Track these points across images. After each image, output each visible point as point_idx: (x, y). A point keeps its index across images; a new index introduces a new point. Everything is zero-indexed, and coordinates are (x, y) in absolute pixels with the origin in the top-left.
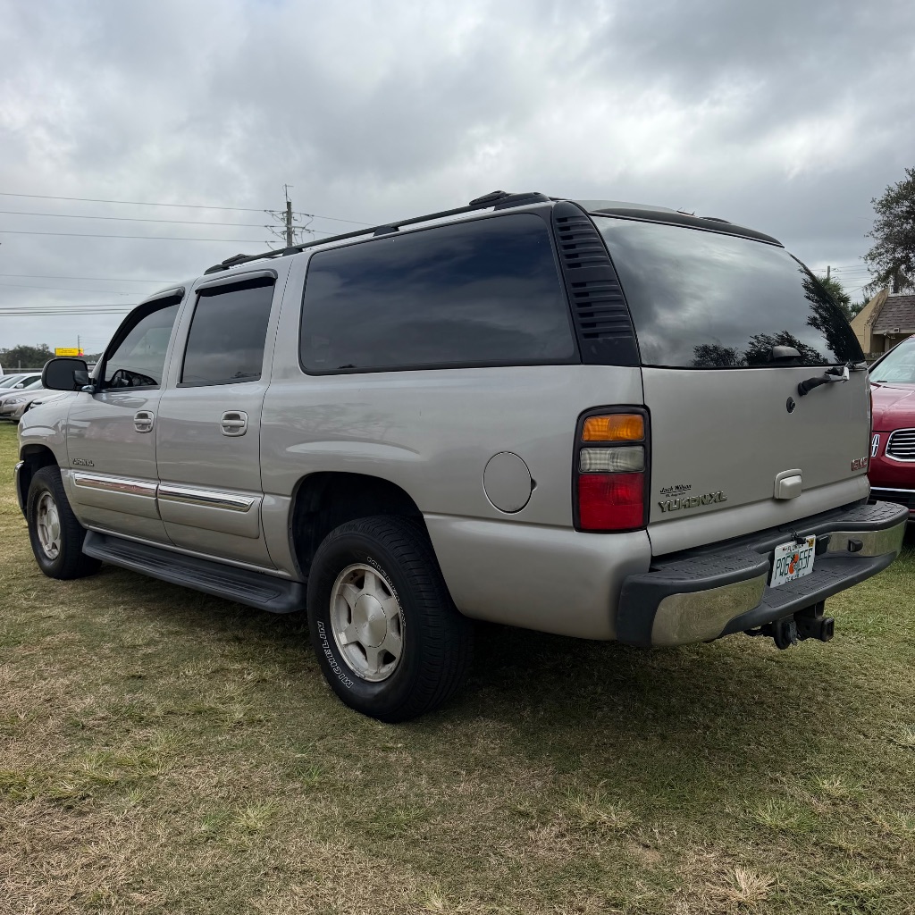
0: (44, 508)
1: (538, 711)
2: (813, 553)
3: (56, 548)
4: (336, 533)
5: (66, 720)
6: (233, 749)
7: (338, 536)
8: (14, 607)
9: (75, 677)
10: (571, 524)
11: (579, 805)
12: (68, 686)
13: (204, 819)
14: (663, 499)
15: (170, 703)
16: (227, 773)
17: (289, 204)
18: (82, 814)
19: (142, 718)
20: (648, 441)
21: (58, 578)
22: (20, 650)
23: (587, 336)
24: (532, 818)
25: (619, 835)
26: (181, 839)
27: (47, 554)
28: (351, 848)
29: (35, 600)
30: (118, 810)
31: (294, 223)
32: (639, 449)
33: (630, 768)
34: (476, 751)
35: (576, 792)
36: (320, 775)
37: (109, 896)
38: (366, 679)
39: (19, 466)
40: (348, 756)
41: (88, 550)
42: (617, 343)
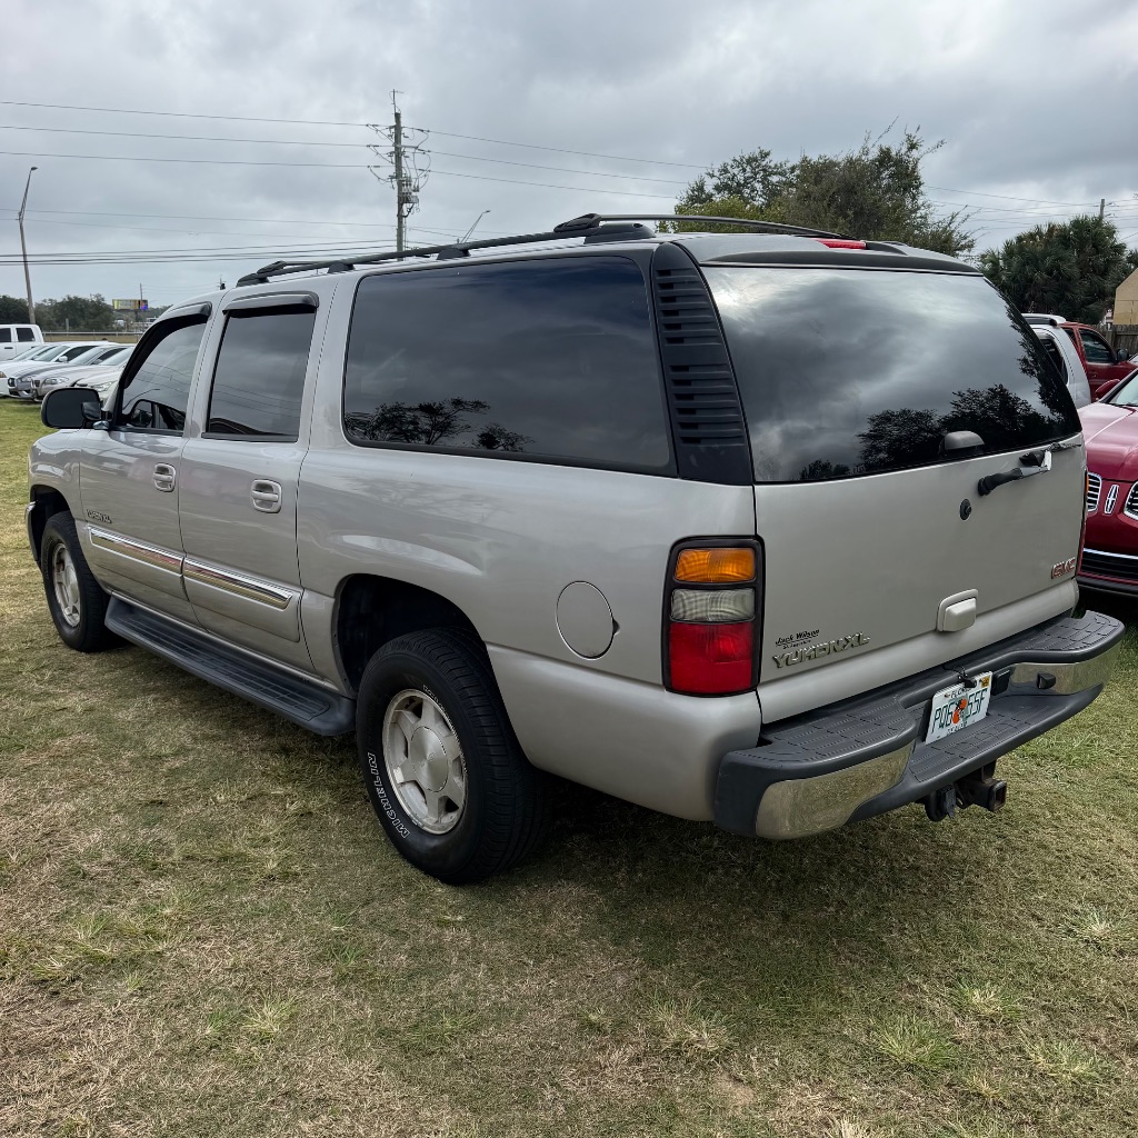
0: (61, 562)
1: (636, 872)
2: (987, 695)
3: (77, 612)
4: (388, 650)
5: (65, 864)
6: (258, 915)
7: (389, 653)
8: (23, 694)
9: (83, 800)
10: (661, 683)
11: (665, 1016)
12: (73, 815)
13: (211, 1018)
14: (779, 652)
15: (190, 844)
16: (247, 952)
17: (397, 116)
18: (68, 1003)
19: (155, 866)
20: (760, 582)
21: (80, 649)
22: (23, 759)
23: (687, 440)
24: (605, 1034)
25: (707, 1064)
26: (179, 1047)
27: (67, 619)
28: (380, 1068)
29: (50, 682)
30: (111, 1001)
31: (404, 141)
32: (748, 593)
33: (735, 963)
34: (551, 930)
35: (664, 996)
36: (357, 958)
37: (85, 1126)
38: (425, 828)
39: (31, 508)
40: (394, 933)
41: (112, 623)
42: (723, 452)
